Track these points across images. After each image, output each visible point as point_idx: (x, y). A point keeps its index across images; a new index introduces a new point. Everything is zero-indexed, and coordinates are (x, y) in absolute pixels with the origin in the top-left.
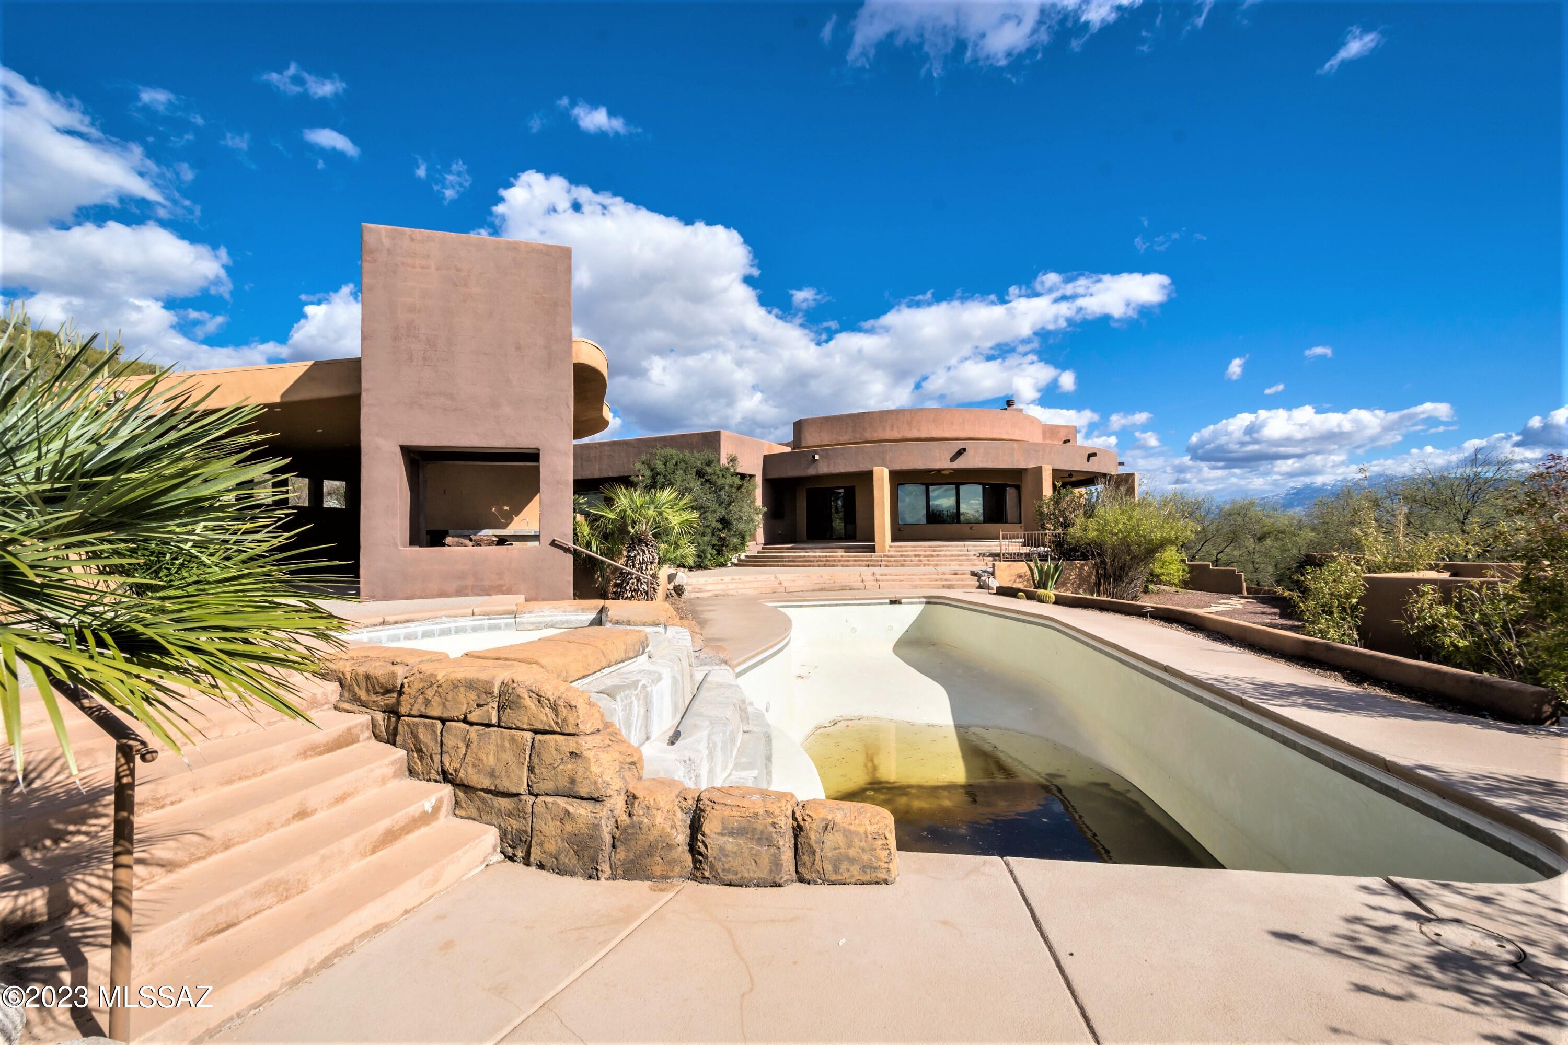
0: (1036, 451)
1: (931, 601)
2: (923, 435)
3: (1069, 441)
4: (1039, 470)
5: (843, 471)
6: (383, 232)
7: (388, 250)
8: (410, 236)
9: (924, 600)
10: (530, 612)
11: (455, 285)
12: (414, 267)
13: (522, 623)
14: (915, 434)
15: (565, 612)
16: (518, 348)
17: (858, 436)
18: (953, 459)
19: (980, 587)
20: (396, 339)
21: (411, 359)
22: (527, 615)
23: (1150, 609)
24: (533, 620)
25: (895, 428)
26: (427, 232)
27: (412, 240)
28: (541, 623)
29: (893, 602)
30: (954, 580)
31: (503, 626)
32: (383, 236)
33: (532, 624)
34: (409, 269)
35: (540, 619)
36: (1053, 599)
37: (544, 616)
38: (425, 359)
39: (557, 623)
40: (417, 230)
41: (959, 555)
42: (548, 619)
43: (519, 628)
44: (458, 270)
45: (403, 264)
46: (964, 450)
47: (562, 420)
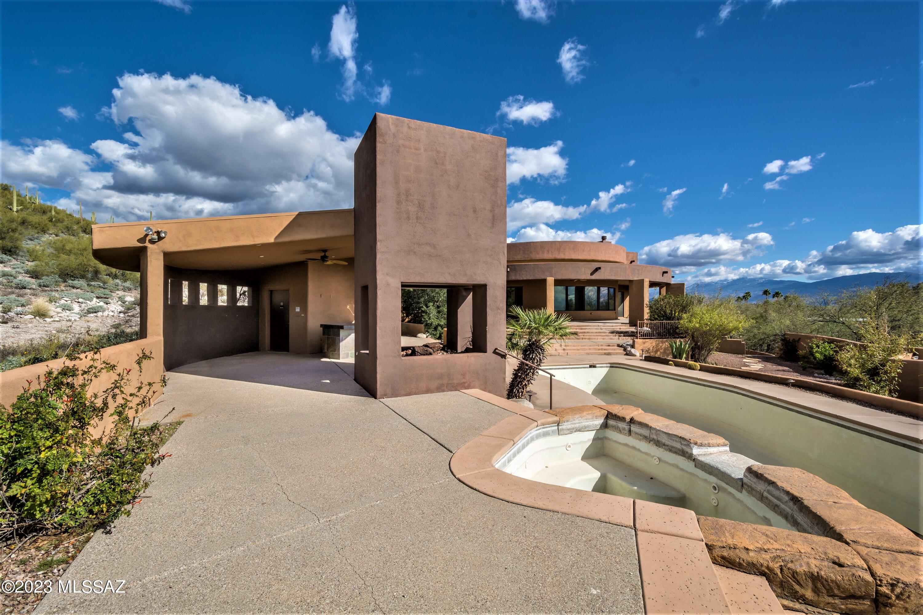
0: (638, 270)
1: (613, 366)
2: (567, 257)
3: (634, 261)
4: (642, 281)
5: (525, 279)
6: (390, 120)
7: (394, 135)
8: (408, 124)
9: (609, 365)
10: (567, 421)
11: (436, 163)
12: (410, 148)
13: (563, 429)
14: (562, 256)
15: (586, 419)
16: (475, 211)
17: (526, 256)
18: (592, 274)
19: (627, 354)
20: (399, 202)
21: (408, 218)
22: (566, 424)
23: (792, 381)
24: (569, 427)
25: (550, 252)
26: (419, 122)
27: (409, 127)
28: (573, 429)
29: (591, 367)
30: (610, 350)
31: (551, 432)
32: (390, 124)
33: (568, 430)
34: (407, 149)
35: (573, 426)
36: (699, 368)
37: (575, 424)
38: (417, 218)
39: (582, 428)
40: (412, 120)
41: (600, 333)
42: (577, 425)
43: (561, 433)
44: (438, 152)
45: (403, 145)
46: (600, 268)
47: (500, 263)
